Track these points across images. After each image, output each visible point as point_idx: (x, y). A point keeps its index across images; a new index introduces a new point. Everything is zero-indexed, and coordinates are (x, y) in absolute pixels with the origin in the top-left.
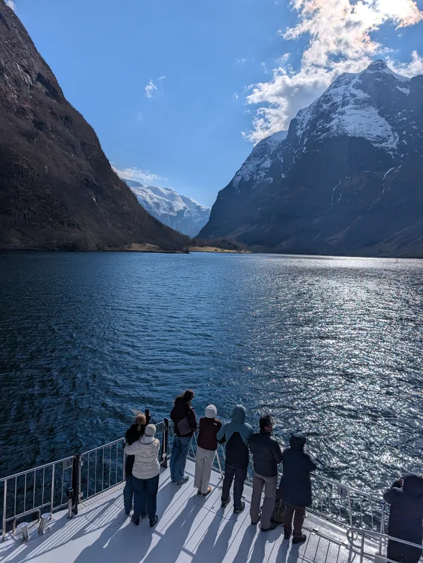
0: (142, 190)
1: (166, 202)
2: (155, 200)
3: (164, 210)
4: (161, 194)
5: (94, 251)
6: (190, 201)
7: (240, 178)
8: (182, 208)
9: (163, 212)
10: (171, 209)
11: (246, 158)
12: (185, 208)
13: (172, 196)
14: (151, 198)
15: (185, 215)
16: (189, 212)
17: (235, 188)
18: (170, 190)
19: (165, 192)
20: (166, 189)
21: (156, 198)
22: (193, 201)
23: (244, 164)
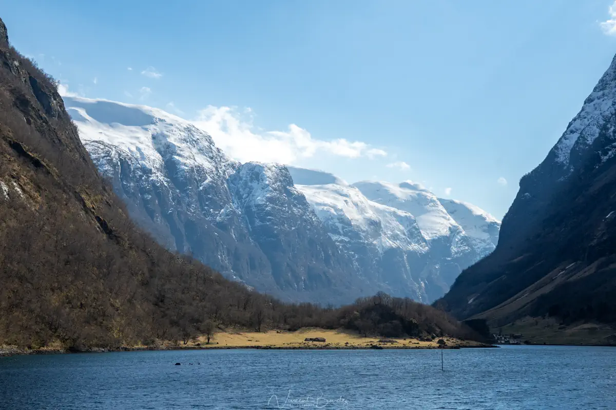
0: (337, 192)
1: (401, 219)
2: (370, 214)
3: (395, 237)
4: (388, 198)
5: (163, 350)
6: (470, 212)
7: (575, 137)
8: (445, 232)
9: (389, 243)
10: (414, 233)
11: (596, 83)
12: (453, 231)
13: (420, 203)
14: (362, 210)
15: (454, 249)
16: (465, 240)
17: (562, 165)
18: (414, 188)
19: (400, 193)
20: (404, 185)
21: (372, 209)
22: (478, 211)
23: (589, 100)
